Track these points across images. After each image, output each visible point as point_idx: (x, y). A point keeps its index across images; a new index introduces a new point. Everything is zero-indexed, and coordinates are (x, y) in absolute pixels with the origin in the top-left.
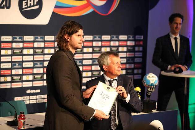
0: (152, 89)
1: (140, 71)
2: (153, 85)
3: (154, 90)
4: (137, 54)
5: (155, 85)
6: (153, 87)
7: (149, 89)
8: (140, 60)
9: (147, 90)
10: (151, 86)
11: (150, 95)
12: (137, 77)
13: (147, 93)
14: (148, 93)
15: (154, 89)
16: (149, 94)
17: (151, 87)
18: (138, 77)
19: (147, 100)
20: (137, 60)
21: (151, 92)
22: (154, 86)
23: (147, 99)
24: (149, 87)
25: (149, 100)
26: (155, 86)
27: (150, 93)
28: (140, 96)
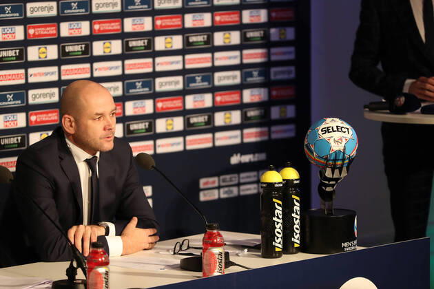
0: (337, 171)
1: (290, 111)
2: (341, 157)
3: (344, 174)
4: (279, 54)
5: (346, 156)
6: (343, 165)
7: (328, 173)
8: (289, 72)
9: (322, 174)
10: (335, 161)
11: (331, 193)
12: (279, 132)
13: (322, 184)
14: (327, 186)
15: (345, 169)
16: (329, 189)
17: (335, 165)
18: (285, 131)
19: (321, 211)
20: (276, 73)
21: (336, 180)
22: (343, 160)
23: (323, 207)
24: (326, 166)
25: (330, 210)
26: (347, 161)
27: (333, 186)
28: (298, 199)
